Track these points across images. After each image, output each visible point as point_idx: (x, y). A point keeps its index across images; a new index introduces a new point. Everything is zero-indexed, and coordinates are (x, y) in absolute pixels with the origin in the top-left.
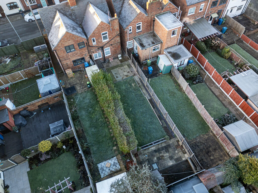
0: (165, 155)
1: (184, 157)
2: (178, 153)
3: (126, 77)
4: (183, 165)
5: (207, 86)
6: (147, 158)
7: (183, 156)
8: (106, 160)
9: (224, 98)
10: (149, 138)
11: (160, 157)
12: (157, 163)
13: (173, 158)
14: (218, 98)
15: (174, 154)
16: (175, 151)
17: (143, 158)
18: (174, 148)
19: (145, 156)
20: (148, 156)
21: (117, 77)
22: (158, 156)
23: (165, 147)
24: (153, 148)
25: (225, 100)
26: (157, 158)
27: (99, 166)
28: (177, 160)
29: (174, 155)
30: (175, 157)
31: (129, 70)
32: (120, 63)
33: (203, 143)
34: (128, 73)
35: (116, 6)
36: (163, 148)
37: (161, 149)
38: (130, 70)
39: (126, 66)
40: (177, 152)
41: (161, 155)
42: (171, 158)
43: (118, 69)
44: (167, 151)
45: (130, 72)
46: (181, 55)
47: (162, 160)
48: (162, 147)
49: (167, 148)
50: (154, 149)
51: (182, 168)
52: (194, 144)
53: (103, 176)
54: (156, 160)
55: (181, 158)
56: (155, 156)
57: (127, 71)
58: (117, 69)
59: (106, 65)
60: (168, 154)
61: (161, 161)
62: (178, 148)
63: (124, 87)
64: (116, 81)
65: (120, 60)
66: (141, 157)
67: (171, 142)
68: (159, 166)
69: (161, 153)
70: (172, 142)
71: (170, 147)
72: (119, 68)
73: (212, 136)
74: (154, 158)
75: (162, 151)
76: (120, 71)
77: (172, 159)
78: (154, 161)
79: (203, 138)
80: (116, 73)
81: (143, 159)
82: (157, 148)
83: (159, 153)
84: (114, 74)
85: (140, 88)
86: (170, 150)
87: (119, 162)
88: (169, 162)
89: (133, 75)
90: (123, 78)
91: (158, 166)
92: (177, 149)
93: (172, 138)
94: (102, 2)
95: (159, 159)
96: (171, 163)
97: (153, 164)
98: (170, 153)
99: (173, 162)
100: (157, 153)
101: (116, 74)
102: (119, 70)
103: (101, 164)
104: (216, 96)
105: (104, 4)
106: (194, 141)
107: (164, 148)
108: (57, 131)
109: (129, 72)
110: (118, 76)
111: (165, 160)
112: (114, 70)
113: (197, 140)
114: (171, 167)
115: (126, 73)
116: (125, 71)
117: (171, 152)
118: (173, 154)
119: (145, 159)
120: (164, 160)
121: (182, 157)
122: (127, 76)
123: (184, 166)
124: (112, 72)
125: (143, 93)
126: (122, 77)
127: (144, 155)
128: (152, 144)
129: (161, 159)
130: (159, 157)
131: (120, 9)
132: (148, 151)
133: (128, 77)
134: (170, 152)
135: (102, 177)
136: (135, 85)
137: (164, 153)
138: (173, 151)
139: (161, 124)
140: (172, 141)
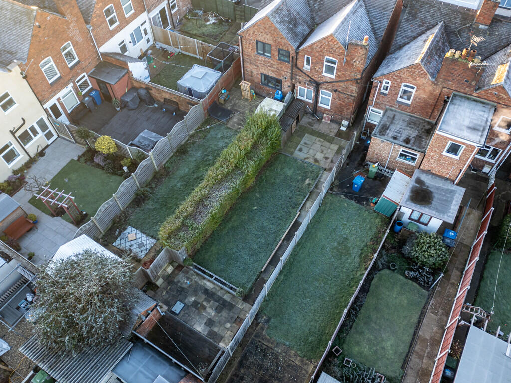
0: (208, 309)
1: (225, 344)
2: (228, 329)
3: (311, 161)
4: (207, 349)
5: (427, 303)
6: (184, 286)
7: (226, 341)
8: (143, 232)
9: (426, 355)
10: (222, 267)
11: (199, 305)
12: (186, 307)
13: (212, 325)
14: (413, 339)
15: (221, 324)
16: (228, 322)
17: (181, 280)
18: (232, 318)
19: (185, 281)
20: (190, 286)
21: (301, 150)
22: (200, 301)
23: (224, 301)
24: (209, 285)
25: (421, 357)
26: (195, 301)
27: (129, 229)
28: (212, 334)
29: (218, 324)
30: (216, 329)
31: (331, 156)
32: (332, 134)
33: (278, 363)
34: (324, 160)
35: (405, 31)
36: (219, 299)
37: (215, 297)
38: (333, 158)
39: (335, 147)
40: (228, 325)
41: (205, 303)
42: (210, 323)
43: (319, 141)
44: (218, 310)
45: (329, 160)
46: (433, 203)
47: (197, 311)
48: (221, 298)
49: (223, 305)
50: (208, 288)
51: (202, 351)
52: (266, 347)
53: (116, 245)
54: (190, 302)
55: (221, 338)
56: (196, 295)
57: (327, 155)
58: (318, 139)
59: (311, 120)
60: (213, 314)
61: (194, 309)
62: (237, 325)
63: (289, 172)
64: (292, 153)
65: (339, 130)
66: (181, 276)
67: (241, 305)
68: (182, 313)
69: (209, 302)
70: (241, 307)
71: (230, 310)
72: (323, 140)
73: (307, 371)
74: (191, 296)
75: (212, 301)
76: (318, 146)
77: (207, 326)
78: (186, 300)
79: (291, 357)
80: (308, 142)
81: (179, 282)
82: (214, 290)
83: (205, 300)
84: (302, 142)
85: (309, 194)
86: (224, 313)
87: (151, 251)
88: (200, 324)
89: (327, 166)
90: (308, 158)
91: (181, 311)
92: (234, 322)
93: (248, 303)
94: (384, 9)
95: (195, 304)
96: (199, 328)
97: (181, 301)
98: (217, 316)
99: (204, 330)
100: (204, 297)
101: (306, 143)
102: (319, 143)
103: (133, 229)
104: (415, 334)
105: (385, 13)
106: (270, 345)
107: (221, 302)
108: (141, 143)
109: (327, 158)
110: (305, 149)
111: (198, 315)
112: (311, 136)
113: (276, 349)
114: (193, 333)
115: (319, 156)
116: (325, 152)
117: (221, 315)
118: (219, 322)
119: (181, 284)
120: (199, 314)
121: (224, 340)
122: (316, 160)
123: (208, 352)
124: (304, 137)
125: (302, 205)
126: (308, 156)
127: (188, 279)
128: (211, 277)
129: (197, 309)
130: (199, 303)
131: (406, 40)
132: (198, 280)
133: (317, 164)
134: (219, 314)
135: (114, 244)
136: (309, 184)
137: (211, 307)
138: (224, 319)
139: (263, 270)
140: (244, 305)
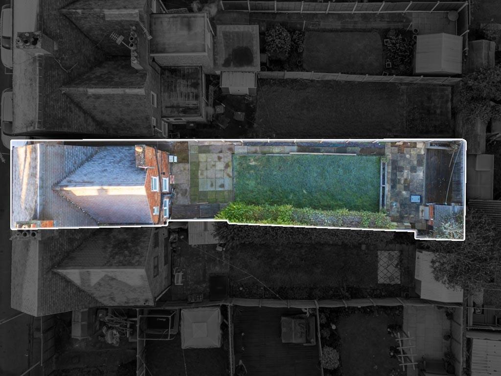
0: (405, 177)
1: (421, 150)
2: (410, 155)
3: (229, 170)
4: (432, 159)
5: (314, 30)
6: (398, 205)
7: (418, 150)
9: (352, 20)
10: (370, 187)
11: (406, 185)
12: (412, 193)
13: (414, 167)
16: (405, 157)
17: (396, 211)
18: (401, 157)
19: (395, 207)
20: (396, 201)
21: (222, 186)
22: (402, 187)
23: (393, 169)
24: (388, 187)
25: (355, 23)
26: (405, 190)
27: (381, 281)
28: (420, 163)
29: (411, 163)
30: (415, 163)
31: (215, 156)
32: (188, 166)
33: (413, 109)
34: (222, 160)
36: (394, 174)
37: (394, 177)
38: (217, 153)
40: (408, 156)
41: (402, 182)
42: (413, 169)
44: (401, 169)
45: (221, 155)
47: (411, 184)
48: (392, 173)
49: (396, 168)
50: (390, 186)
51: (434, 162)
52: (407, 123)
54: (407, 193)
55: (419, 155)
56: (400, 192)
57: (216, 160)
60: (406, 171)
61: (410, 186)
62: (404, 151)
65: (179, 162)
66: (393, 213)
67: (389, 155)
68: (418, 193)
69: (399, 180)
71: (397, 161)
72: (199, 171)
74: (402, 195)
75: (398, 178)
76: (210, 173)
77: (416, 169)
78: (408, 196)
79: (404, 103)
81: (398, 212)
82: (390, 182)
83: (399, 183)
84: (213, 189)
86: (401, 164)
88: (418, 176)
89: (229, 153)
90: (228, 175)
91: (417, 195)
92: (404, 153)
93: (385, 151)
95: (406, 188)
96: (421, 174)
97: (410, 200)
98: (406, 167)
99: (420, 170)
100: (398, 186)
102: (205, 174)
106: (404, 120)
107: (395, 171)
109: (219, 158)
110: (220, 182)
111: (413, 180)
112: (200, 184)
113: (405, 115)
114: (427, 176)
115: (220, 166)
116: (213, 163)
117: (404, 165)
118: (409, 163)
119: (398, 209)
120: (411, 181)
121: (419, 152)
122: (227, 166)
123: (433, 157)
124: (205, 190)
125: (281, 155)
126: (225, 175)
127: (392, 206)
128: (384, 188)
132: (389, 198)
133: (230, 164)
135: (400, 283)
136: (255, 160)
137: (402, 176)
138: (405, 162)
139: (355, 155)
